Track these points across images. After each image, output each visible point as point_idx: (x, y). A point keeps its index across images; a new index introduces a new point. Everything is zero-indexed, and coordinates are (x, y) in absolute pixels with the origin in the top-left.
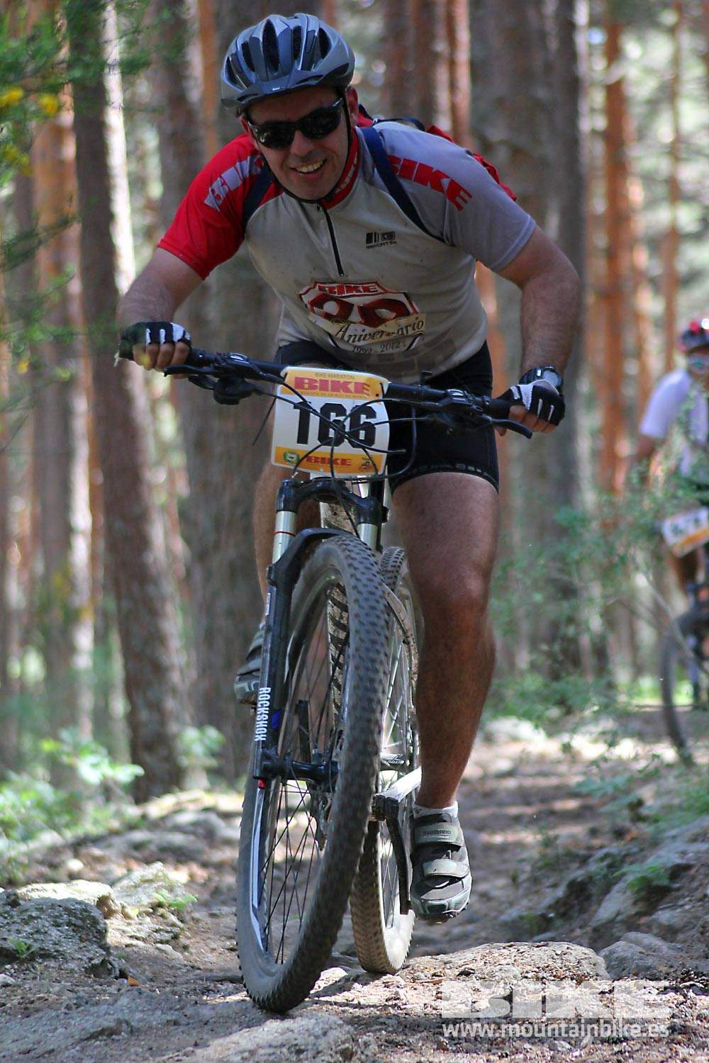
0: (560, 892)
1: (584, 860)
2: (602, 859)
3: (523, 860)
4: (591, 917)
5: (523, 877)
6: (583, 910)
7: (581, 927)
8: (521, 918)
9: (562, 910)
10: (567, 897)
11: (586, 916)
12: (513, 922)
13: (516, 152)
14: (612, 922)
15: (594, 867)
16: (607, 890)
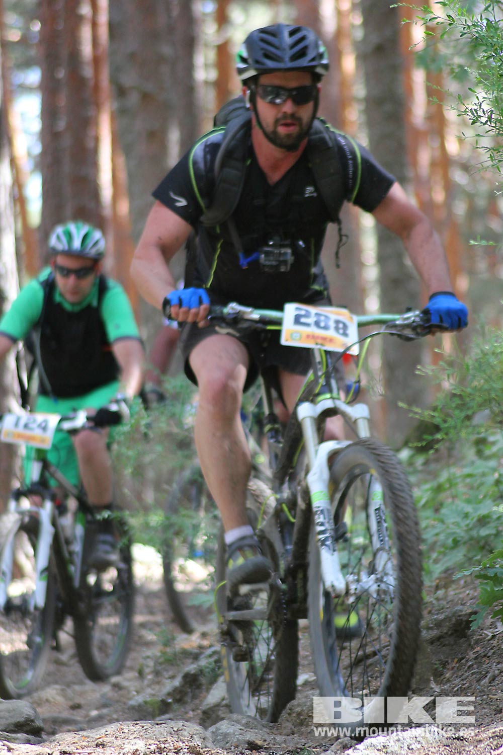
0: (177, 682)
1: (196, 657)
2: (210, 656)
3: (148, 657)
4: (201, 702)
5: (147, 670)
6: (194, 697)
7: (193, 710)
8: (146, 702)
9: (178, 697)
10: (182, 686)
11: (197, 701)
12: (140, 706)
13: (146, 97)
14: (217, 706)
15: (203, 662)
16: (213, 681)
